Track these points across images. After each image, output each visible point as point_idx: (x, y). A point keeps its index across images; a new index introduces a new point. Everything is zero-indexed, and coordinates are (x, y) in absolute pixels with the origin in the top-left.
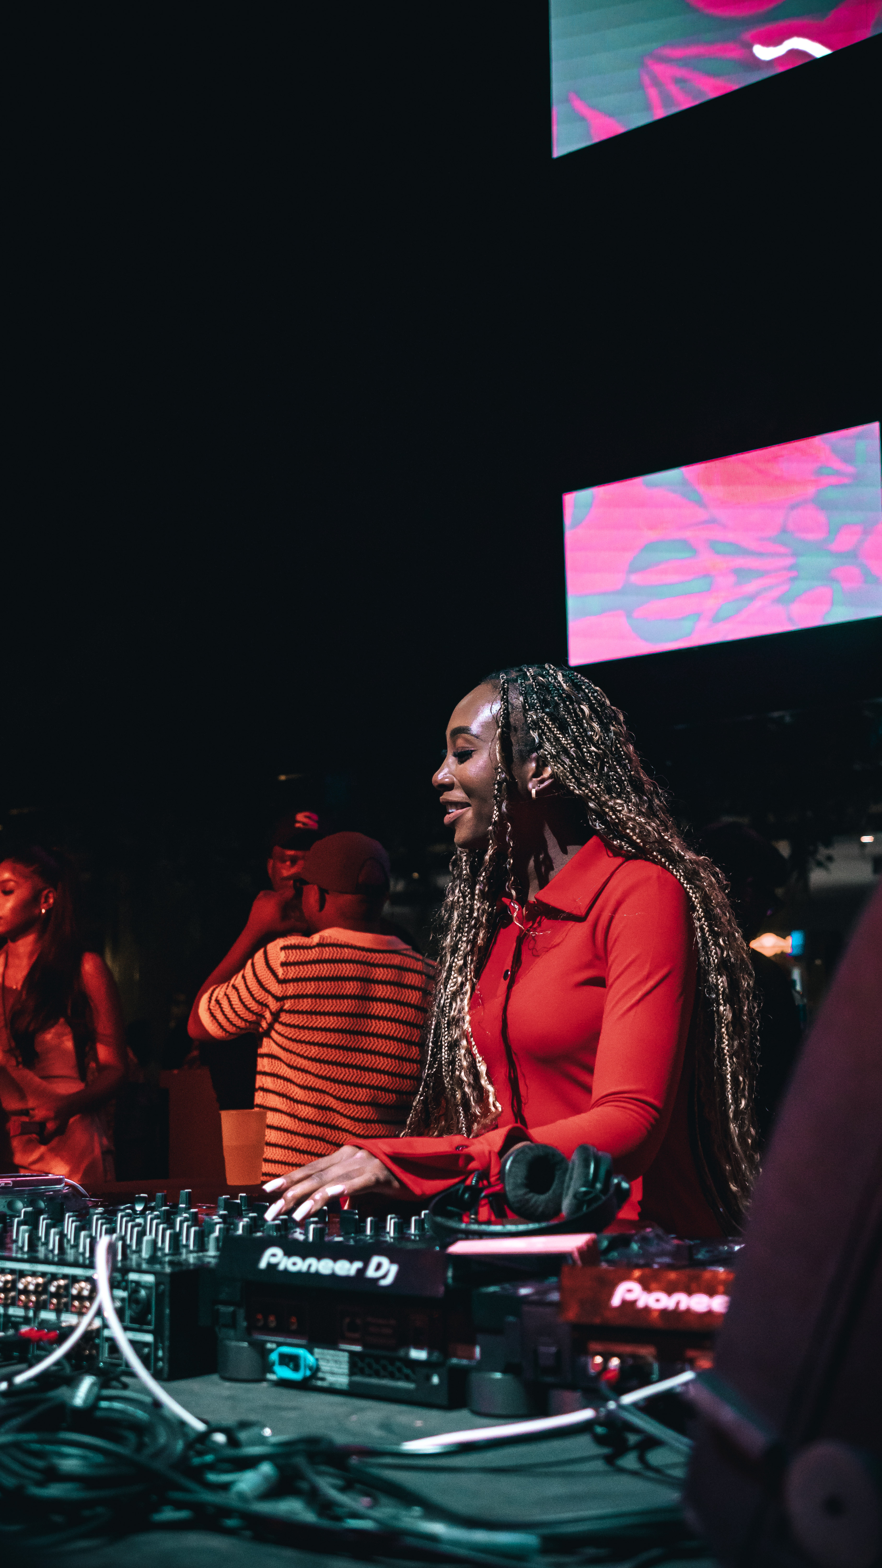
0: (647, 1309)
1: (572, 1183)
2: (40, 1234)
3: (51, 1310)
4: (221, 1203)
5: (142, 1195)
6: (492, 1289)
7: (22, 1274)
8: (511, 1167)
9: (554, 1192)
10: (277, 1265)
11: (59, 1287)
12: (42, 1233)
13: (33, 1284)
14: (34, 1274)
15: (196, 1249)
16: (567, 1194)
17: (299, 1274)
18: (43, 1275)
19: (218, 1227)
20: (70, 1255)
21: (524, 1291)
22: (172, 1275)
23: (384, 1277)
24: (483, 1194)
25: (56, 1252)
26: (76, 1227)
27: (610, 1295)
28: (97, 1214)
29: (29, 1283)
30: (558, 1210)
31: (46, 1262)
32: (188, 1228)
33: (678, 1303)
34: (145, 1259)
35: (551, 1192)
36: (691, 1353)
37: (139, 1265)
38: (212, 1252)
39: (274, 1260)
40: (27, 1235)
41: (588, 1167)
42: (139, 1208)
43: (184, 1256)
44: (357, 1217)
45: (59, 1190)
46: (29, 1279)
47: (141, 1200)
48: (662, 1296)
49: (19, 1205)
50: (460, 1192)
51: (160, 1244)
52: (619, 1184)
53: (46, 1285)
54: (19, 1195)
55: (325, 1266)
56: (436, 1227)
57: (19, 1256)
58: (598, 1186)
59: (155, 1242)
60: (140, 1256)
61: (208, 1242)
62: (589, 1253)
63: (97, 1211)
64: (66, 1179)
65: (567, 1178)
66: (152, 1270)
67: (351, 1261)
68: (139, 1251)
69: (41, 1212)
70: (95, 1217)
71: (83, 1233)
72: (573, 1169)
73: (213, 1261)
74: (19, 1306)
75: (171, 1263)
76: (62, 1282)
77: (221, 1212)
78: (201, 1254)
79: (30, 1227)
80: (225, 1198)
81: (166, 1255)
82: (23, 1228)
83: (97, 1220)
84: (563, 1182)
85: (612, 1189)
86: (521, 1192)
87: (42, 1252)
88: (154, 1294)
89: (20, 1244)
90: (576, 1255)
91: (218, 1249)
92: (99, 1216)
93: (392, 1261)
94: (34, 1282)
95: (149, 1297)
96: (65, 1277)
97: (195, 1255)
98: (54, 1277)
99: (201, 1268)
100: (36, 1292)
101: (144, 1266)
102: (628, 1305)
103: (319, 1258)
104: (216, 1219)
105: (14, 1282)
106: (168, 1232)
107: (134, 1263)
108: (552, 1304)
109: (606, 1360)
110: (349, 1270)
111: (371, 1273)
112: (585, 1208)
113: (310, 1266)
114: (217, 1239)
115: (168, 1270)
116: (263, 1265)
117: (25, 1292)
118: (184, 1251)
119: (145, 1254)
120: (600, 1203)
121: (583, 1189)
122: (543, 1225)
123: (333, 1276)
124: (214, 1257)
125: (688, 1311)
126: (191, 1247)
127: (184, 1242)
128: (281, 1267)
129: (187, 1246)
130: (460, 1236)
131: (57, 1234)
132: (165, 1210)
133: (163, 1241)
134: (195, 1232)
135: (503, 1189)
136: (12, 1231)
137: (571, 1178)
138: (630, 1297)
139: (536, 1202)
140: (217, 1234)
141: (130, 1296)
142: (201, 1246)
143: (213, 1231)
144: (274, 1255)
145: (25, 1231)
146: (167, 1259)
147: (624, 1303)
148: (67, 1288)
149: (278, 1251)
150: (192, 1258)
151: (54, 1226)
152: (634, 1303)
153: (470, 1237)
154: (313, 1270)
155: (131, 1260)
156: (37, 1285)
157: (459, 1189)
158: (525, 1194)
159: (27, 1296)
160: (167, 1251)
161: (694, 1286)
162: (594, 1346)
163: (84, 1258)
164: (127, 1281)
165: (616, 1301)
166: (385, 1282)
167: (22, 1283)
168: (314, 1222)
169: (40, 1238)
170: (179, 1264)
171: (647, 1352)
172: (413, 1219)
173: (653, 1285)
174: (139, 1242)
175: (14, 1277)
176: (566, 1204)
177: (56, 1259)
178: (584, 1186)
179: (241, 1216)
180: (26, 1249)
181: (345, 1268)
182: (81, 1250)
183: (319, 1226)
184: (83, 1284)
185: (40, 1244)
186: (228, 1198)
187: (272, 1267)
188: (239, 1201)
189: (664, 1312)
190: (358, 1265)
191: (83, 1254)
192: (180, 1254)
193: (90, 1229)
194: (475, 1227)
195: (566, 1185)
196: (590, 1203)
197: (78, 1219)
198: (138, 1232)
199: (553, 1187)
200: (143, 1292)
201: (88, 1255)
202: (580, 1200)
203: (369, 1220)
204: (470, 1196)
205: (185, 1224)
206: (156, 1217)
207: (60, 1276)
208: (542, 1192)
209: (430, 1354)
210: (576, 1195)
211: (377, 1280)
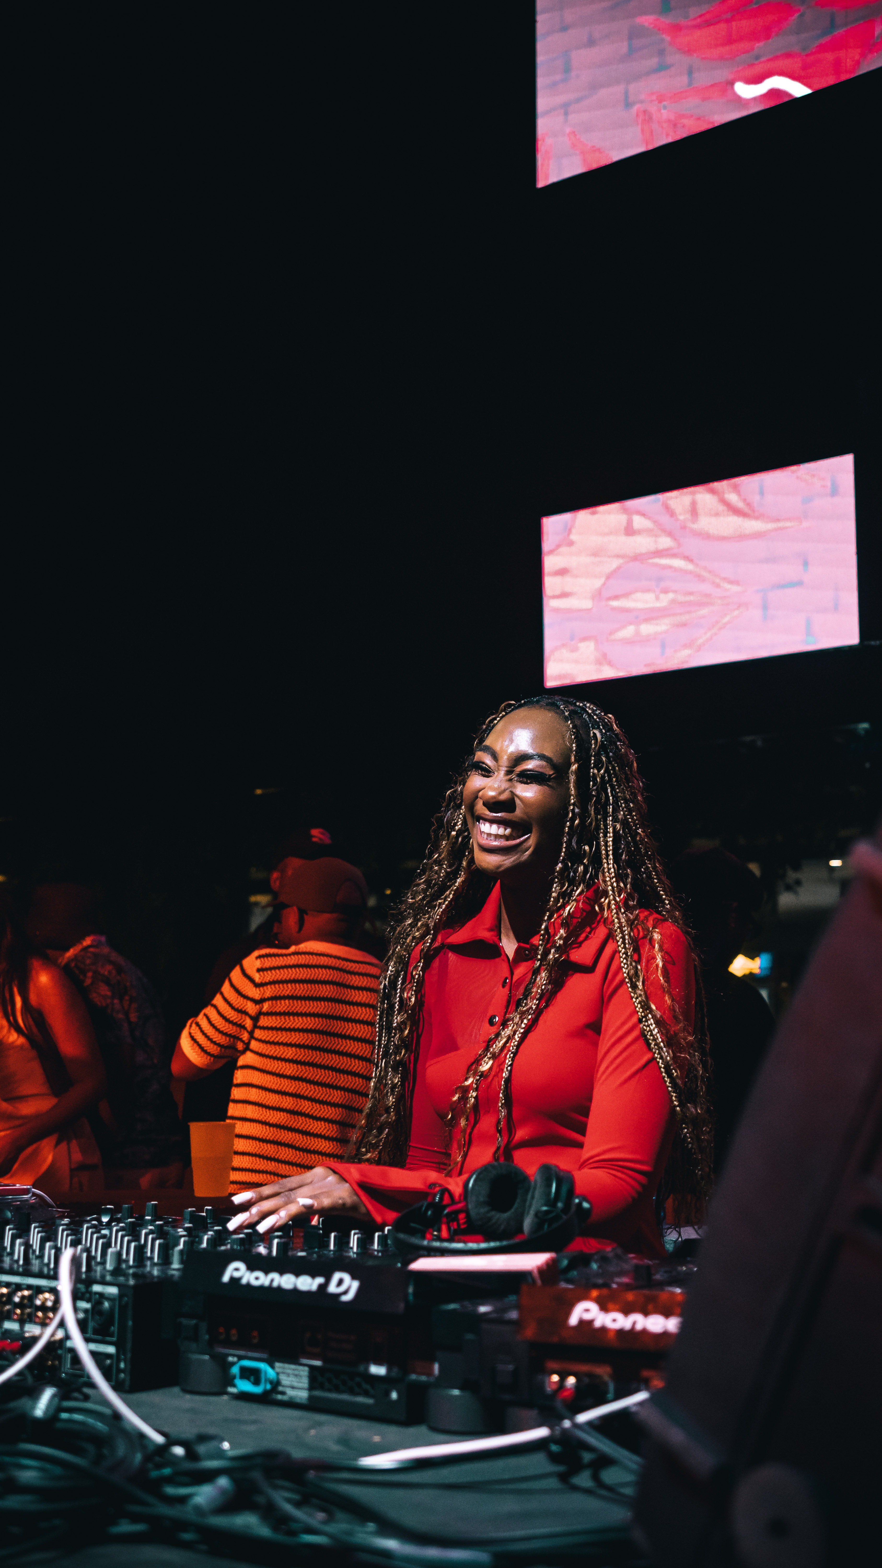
0: (604, 1329)
1: (534, 1202)
2: (6, 1245)
3: (14, 1320)
4: (187, 1216)
5: (108, 1206)
6: (452, 1306)
9: (516, 1210)
10: (240, 1279)
11: (23, 1297)
12: (7, 1243)
15: (160, 1262)
16: (528, 1213)
17: (261, 1288)
18: (8, 1285)
19: (182, 1240)
20: (35, 1265)
21: (483, 1309)
22: (135, 1287)
23: (346, 1292)
24: (446, 1212)
25: (21, 1262)
26: (41, 1237)
27: (568, 1314)
28: (63, 1225)
30: (520, 1229)
31: (11, 1272)
32: (153, 1240)
33: (634, 1323)
34: (109, 1271)
35: (513, 1210)
36: (646, 1373)
37: (103, 1276)
38: (176, 1265)
39: (237, 1274)
41: (551, 1186)
42: (105, 1219)
43: (148, 1269)
44: (321, 1232)
45: (27, 1200)
47: (107, 1212)
48: (619, 1316)
51: (124, 1256)
52: (580, 1204)
53: (10, 1296)
55: (287, 1281)
56: (398, 1242)
58: (560, 1205)
59: (119, 1254)
60: (105, 1268)
61: (173, 1255)
62: (548, 1272)
63: (63, 1222)
64: (33, 1190)
65: (529, 1197)
66: (115, 1281)
67: (313, 1276)
68: (103, 1263)
69: (7, 1223)
70: (61, 1228)
71: (48, 1244)
72: (534, 1188)
73: (177, 1274)
75: (135, 1275)
76: (26, 1293)
77: (187, 1225)
78: (165, 1267)
80: (191, 1211)
81: (130, 1267)
83: (63, 1231)
84: (525, 1201)
85: (573, 1209)
86: (483, 1210)
87: (7, 1262)
88: (117, 1307)
90: (536, 1274)
91: (182, 1262)
92: (65, 1227)
93: (354, 1277)
95: (112, 1309)
96: (29, 1287)
97: (159, 1268)
98: (19, 1287)
99: (165, 1281)
101: (108, 1278)
102: (586, 1325)
103: (281, 1273)
104: (181, 1232)
106: (133, 1245)
107: (98, 1275)
108: (511, 1322)
109: (563, 1379)
110: (311, 1285)
111: (332, 1288)
112: (546, 1226)
113: (272, 1281)
114: (181, 1252)
115: (132, 1282)
116: (226, 1278)
118: (148, 1263)
119: (109, 1266)
120: (560, 1222)
121: (545, 1208)
122: (505, 1243)
123: (295, 1291)
124: (178, 1270)
125: (644, 1331)
126: (156, 1260)
127: (149, 1254)
128: (244, 1281)
129: (151, 1258)
130: (421, 1252)
131: (23, 1245)
132: (130, 1222)
133: (128, 1253)
134: (160, 1244)
137: (533, 1197)
138: (587, 1316)
139: (498, 1219)
140: (181, 1247)
141: (93, 1307)
142: (166, 1259)
143: (178, 1244)
144: (237, 1269)
146: (131, 1271)
147: (582, 1322)
148: (31, 1298)
149: (241, 1265)
150: (155, 1272)
151: (20, 1237)
152: (591, 1322)
153: (432, 1254)
154: (275, 1284)
155: (96, 1271)
156: (2, 1295)
158: (488, 1212)
160: (131, 1263)
161: (650, 1307)
162: (551, 1365)
163: (49, 1269)
164: (91, 1293)
165: (573, 1320)
166: (346, 1298)
169: (5, 1248)
170: (143, 1276)
171: (603, 1371)
172: (377, 1234)
173: (610, 1306)
174: (104, 1254)
176: (527, 1223)
177: (21, 1269)
178: (546, 1205)
179: (206, 1230)
181: (307, 1283)
182: (46, 1260)
183: (283, 1240)
184: (47, 1295)
185: (5, 1254)
186: (193, 1211)
187: (235, 1281)
188: (204, 1214)
189: (621, 1332)
190: (320, 1280)
191: (48, 1265)
192: (145, 1266)
193: (56, 1240)
194: (436, 1244)
195: (528, 1203)
196: (550, 1222)
197: (44, 1230)
198: (103, 1244)
199: (516, 1206)
200: (106, 1304)
201: (52, 1266)
202: (541, 1219)
203: (333, 1235)
204: (433, 1213)
205: (150, 1237)
206: (122, 1229)
207: (24, 1287)
208: (504, 1211)
209: (389, 1370)
210: (537, 1214)
211: (338, 1295)
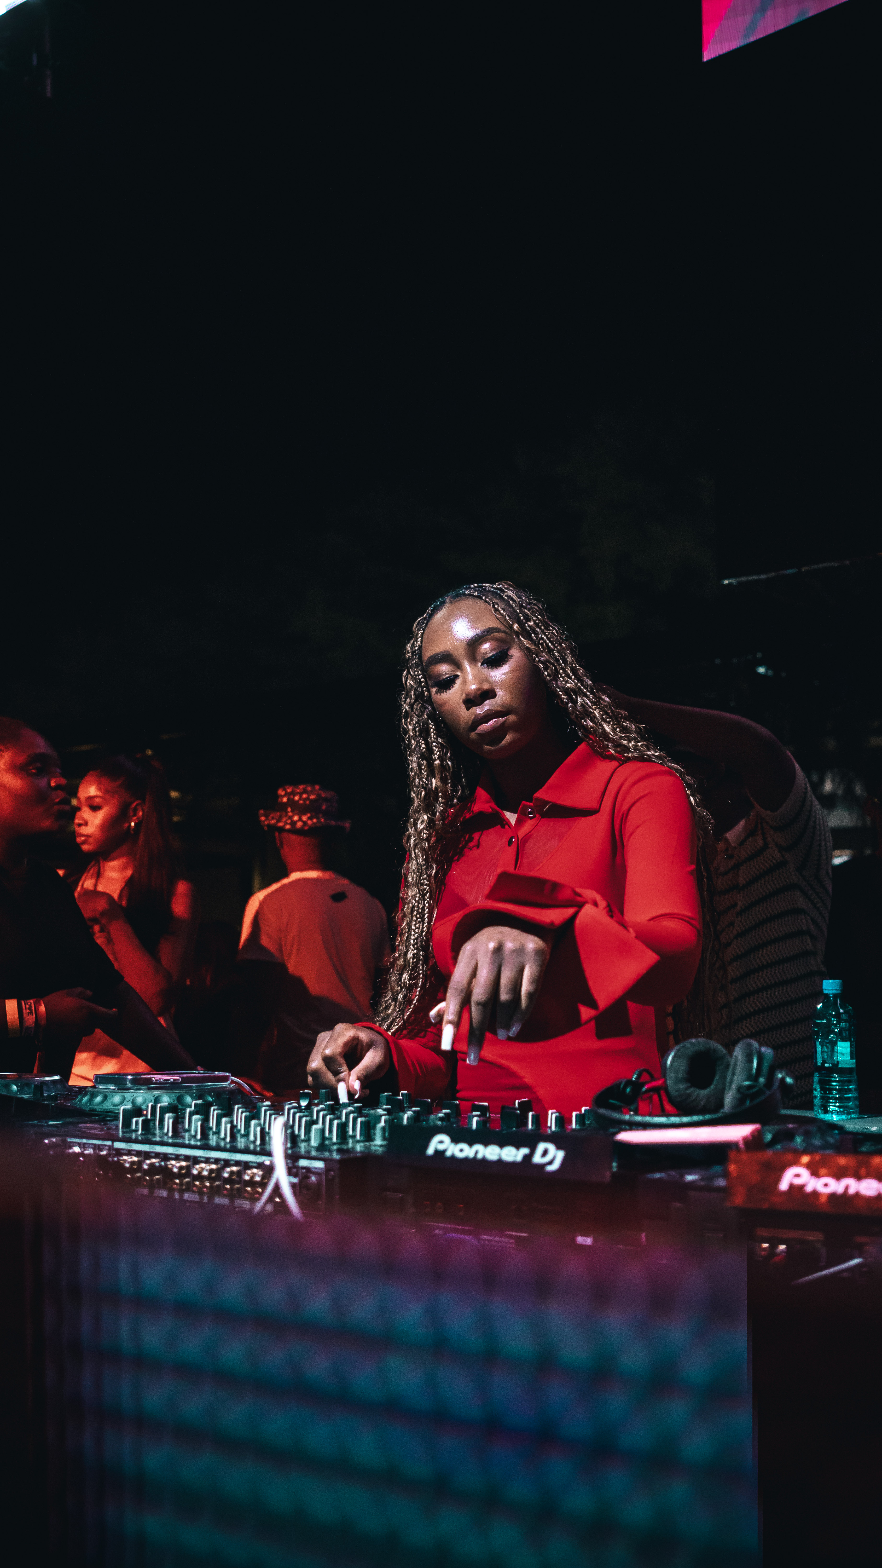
0: (815, 1194)
1: (736, 1077)
2: (211, 1125)
3: (225, 1196)
4: (383, 1100)
5: (306, 1091)
6: (658, 1175)
7: (196, 1160)
8: (672, 1062)
9: (715, 1088)
10: (444, 1151)
11: (232, 1173)
12: (212, 1123)
13: (207, 1170)
14: (207, 1161)
15: (362, 1139)
16: (729, 1089)
17: (466, 1160)
18: (216, 1161)
19: (383, 1118)
20: (241, 1143)
21: (690, 1178)
22: (340, 1161)
23: (551, 1163)
24: (644, 1089)
25: (228, 1139)
26: (246, 1117)
27: (778, 1179)
28: (265, 1106)
29: (203, 1169)
30: (721, 1105)
31: (218, 1148)
32: (355, 1120)
33: (847, 1187)
34: (313, 1147)
35: (712, 1087)
36: (860, 1239)
37: (308, 1152)
38: (378, 1141)
39: (441, 1147)
40: (199, 1123)
41: (751, 1062)
42: (304, 1103)
43: (350, 1145)
44: (518, 1112)
45: (226, 1087)
46: (203, 1165)
47: (305, 1096)
48: (830, 1181)
49: (188, 1099)
50: (622, 1085)
51: (327, 1134)
52: (783, 1079)
53: (219, 1171)
54: (188, 1090)
55: (492, 1153)
56: (599, 1118)
57: (193, 1143)
58: (762, 1080)
59: (323, 1131)
60: (309, 1145)
61: (375, 1134)
62: (753, 1143)
63: (264, 1104)
64: (231, 1077)
65: (729, 1074)
66: (320, 1156)
67: (518, 1147)
68: (308, 1140)
69: (211, 1104)
70: (263, 1109)
71: (253, 1122)
72: (735, 1065)
73: (380, 1150)
74: (194, 1192)
75: (339, 1151)
76: (235, 1169)
77: (385, 1107)
78: (367, 1144)
79: (203, 1117)
80: (387, 1095)
81: (334, 1144)
82: (195, 1117)
83: (266, 1111)
84: (725, 1078)
85: (776, 1084)
86: (682, 1086)
87: (213, 1140)
88: (324, 1181)
89: (193, 1133)
90: (741, 1144)
91: (384, 1138)
92: (267, 1108)
93: (559, 1148)
94: (208, 1168)
95: (319, 1182)
96: (238, 1163)
97: (362, 1144)
98: (227, 1163)
99: (368, 1157)
100: (209, 1178)
101: (314, 1153)
102: (796, 1190)
103: (486, 1144)
104: (380, 1111)
105: (188, 1168)
106: (336, 1122)
107: (303, 1151)
108: (719, 1189)
109: (773, 1246)
110: (516, 1156)
111: (537, 1159)
112: (748, 1103)
113: (477, 1152)
114: (383, 1129)
115: (336, 1156)
116: (430, 1151)
117: (200, 1177)
118: (351, 1141)
119: (314, 1143)
120: (763, 1097)
121: (747, 1083)
122: (707, 1117)
123: (500, 1162)
124: (381, 1146)
125: (857, 1195)
126: (358, 1137)
127: (351, 1133)
128: (449, 1154)
129: (354, 1137)
130: (623, 1127)
131: (228, 1123)
132: (329, 1105)
133: (331, 1131)
134: (361, 1122)
135: (665, 1083)
136: (183, 1123)
137: (733, 1074)
138: (798, 1181)
139: (697, 1096)
140: (382, 1124)
141: (300, 1181)
142: (368, 1136)
143: (380, 1122)
144: (441, 1142)
145: (197, 1120)
146: (335, 1147)
147: (792, 1186)
148: (239, 1174)
149: (445, 1138)
150: (359, 1147)
151: (225, 1115)
152: (802, 1187)
153: (634, 1127)
154: (480, 1156)
155: (300, 1147)
156: (211, 1171)
157: (620, 1084)
158: (687, 1088)
159: (202, 1182)
160: (335, 1140)
161: (863, 1171)
162: (761, 1232)
163: (255, 1146)
164: (297, 1167)
165: (784, 1186)
166: (550, 1168)
167: (197, 1169)
168: (476, 1116)
169: (211, 1128)
170: (348, 1151)
171: (815, 1237)
172: (574, 1114)
173: (823, 1171)
174: (308, 1131)
175: (188, 1163)
176: (729, 1099)
177: (228, 1146)
178: (747, 1080)
179: (403, 1111)
180: (199, 1137)
181: (512, 1154)
182: (252, 1138)
183: (482, 1119)
184: (255, 1171)
185: (211, 1133)
186: (390, 1095)
187: (440, 1154)
188: (401, 1097)
189: (833, 1196)
190: (525, 1151)
191: (254, 1142)
192: (347, 1143)
193: (259, 1119)
194: (639, 1119)
195: (728, 1080)
196: (753, 1097)
197: (247, 1110)
198: (306, 1122)
199: (715, 1082)
200: (313, 1178)
201: (258, 1142)
202: (743, 1094)
203: (530, 1114)
204: (632, 1090)
205: (352, 1116)
206: (323, 1110)
207: (232, 1162)
208: (704, 1087)
209: (594, 1241)
210: (739, 1089)
211: (543, 1166)
